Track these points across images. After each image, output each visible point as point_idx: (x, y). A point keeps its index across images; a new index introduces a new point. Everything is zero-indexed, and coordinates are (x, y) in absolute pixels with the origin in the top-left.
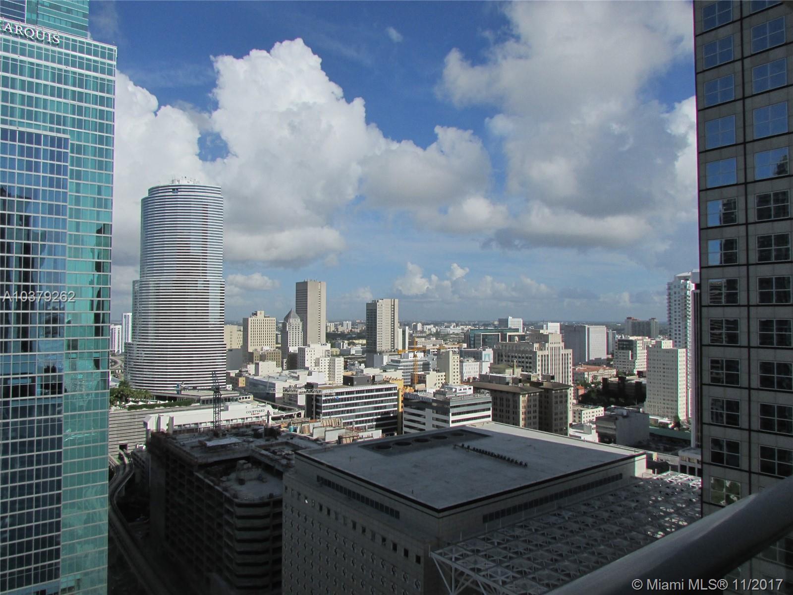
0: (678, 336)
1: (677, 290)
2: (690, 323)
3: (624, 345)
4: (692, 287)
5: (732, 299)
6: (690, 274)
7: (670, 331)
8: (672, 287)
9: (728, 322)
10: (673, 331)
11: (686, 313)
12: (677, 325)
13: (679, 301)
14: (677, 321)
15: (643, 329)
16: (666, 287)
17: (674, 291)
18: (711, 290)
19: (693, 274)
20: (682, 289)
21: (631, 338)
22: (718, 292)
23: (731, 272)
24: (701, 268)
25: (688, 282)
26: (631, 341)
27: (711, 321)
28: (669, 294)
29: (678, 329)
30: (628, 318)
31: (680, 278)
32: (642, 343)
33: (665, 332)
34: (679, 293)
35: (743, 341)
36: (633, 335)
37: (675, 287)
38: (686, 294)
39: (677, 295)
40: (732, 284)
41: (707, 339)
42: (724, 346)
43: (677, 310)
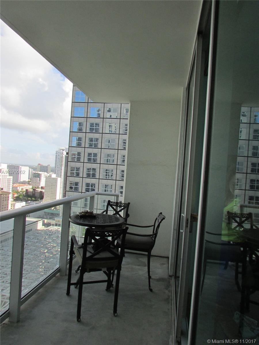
0: (58, 173)
1: (59, 154)
2: (63, 168)
3: (36, 175)
4: (65, 153)
5: (79, 160)
6: (65, 148)
7: (55, 171)
8: (58, 153)
9: (77, 168)
10: (56, 170)
11: (62, 163)
12: (58, 168)
13: (60, 159)
14: (58, 167)
15: (45, 169)
16: (55, 153)
17: (58, 154)
18: (72, 155)
19: (66, 148)
20: (61, 154)
21: (39, 173)
22: (74, 156)
23: (79, 150)
24: (69, 147)
25: (64, 151)
26: (39, 174)
27: (71, 167)
28: (56, 156)
29: (58, 170)
30: (39, 164)
31: (61, 149)
32: (44, 175)
33: (54, 171)
34: (60, 155)
35: (81, 175)
36: (40, 171)
37: (59, 153)
38: (62, 156)
39: (59, 156)
40: (79, 154)
41: (69, 174)
42: (75, 177)
43: (59, 162)
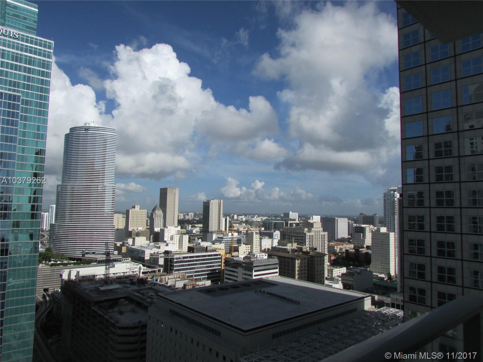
0: (389, 225)
1: (389, 197)
2: (396, 217)
3: (358, 230)
4: (398, 195)
5: (421, 203)
6: (396, 188)
7: (385, 222)
8: (386, 195)
9: (418, 217)
10: (387, 221)
11: (394, 211)
12: (389, 218)
13: (390, 204)
14: (389, 216)
15: (369, 220)
16: (383, 195)
17: (388, 198)
18: (409, 198)
19: (398, 188)
20: (392, 197)
21: (363, 226)
22: (412, 199)
23: (420, 188)
24: (403, 184)
25: (396, 193)
26: (363, 227)
27: (409, 216)
28: (385, 200)
29: (390, 220)
30: (361, 214)
31: (391, 190)
32: (369, 229)
33: (383, 223)
34: (390, 199)
35: (427, 228)
36: (364, 224)
37: (388, 195)
38: (394, 199)
39: (389, 200)
40: (420, 194)
41: (406, 227)
42: (416, 231)
43: (389, 209)
